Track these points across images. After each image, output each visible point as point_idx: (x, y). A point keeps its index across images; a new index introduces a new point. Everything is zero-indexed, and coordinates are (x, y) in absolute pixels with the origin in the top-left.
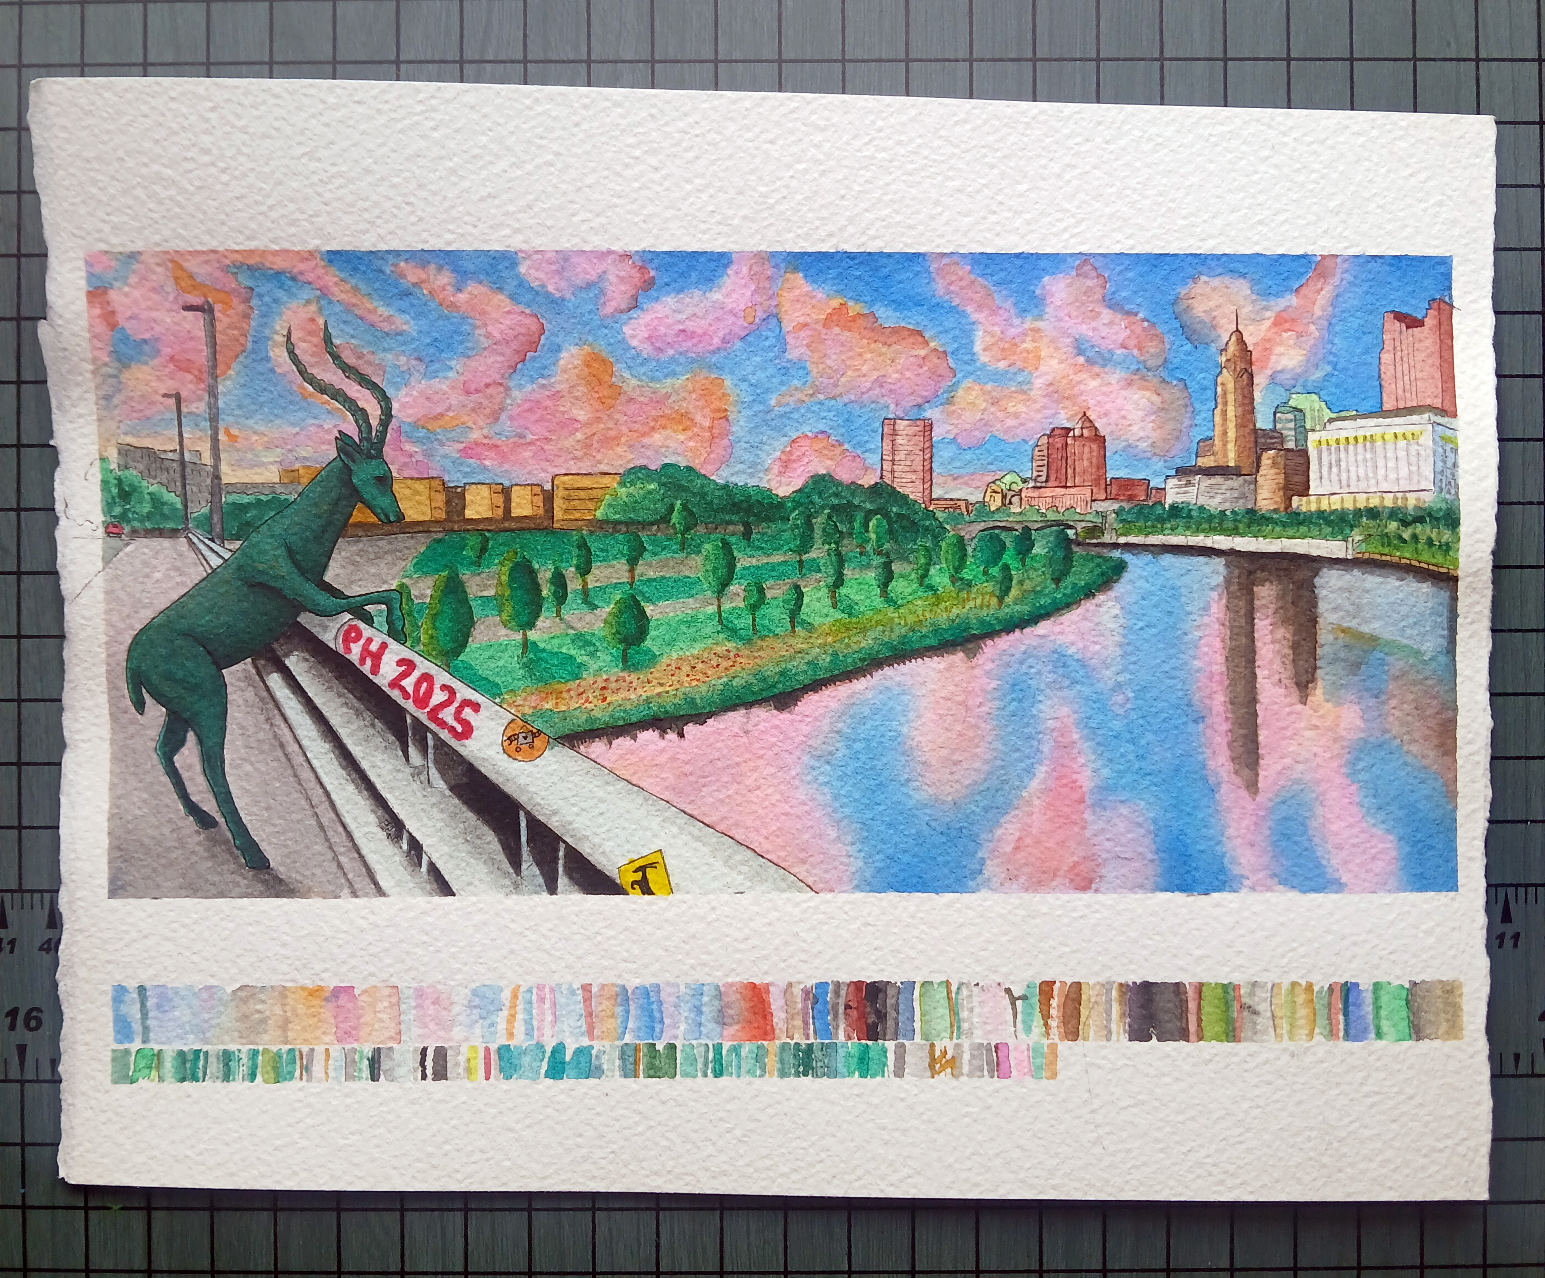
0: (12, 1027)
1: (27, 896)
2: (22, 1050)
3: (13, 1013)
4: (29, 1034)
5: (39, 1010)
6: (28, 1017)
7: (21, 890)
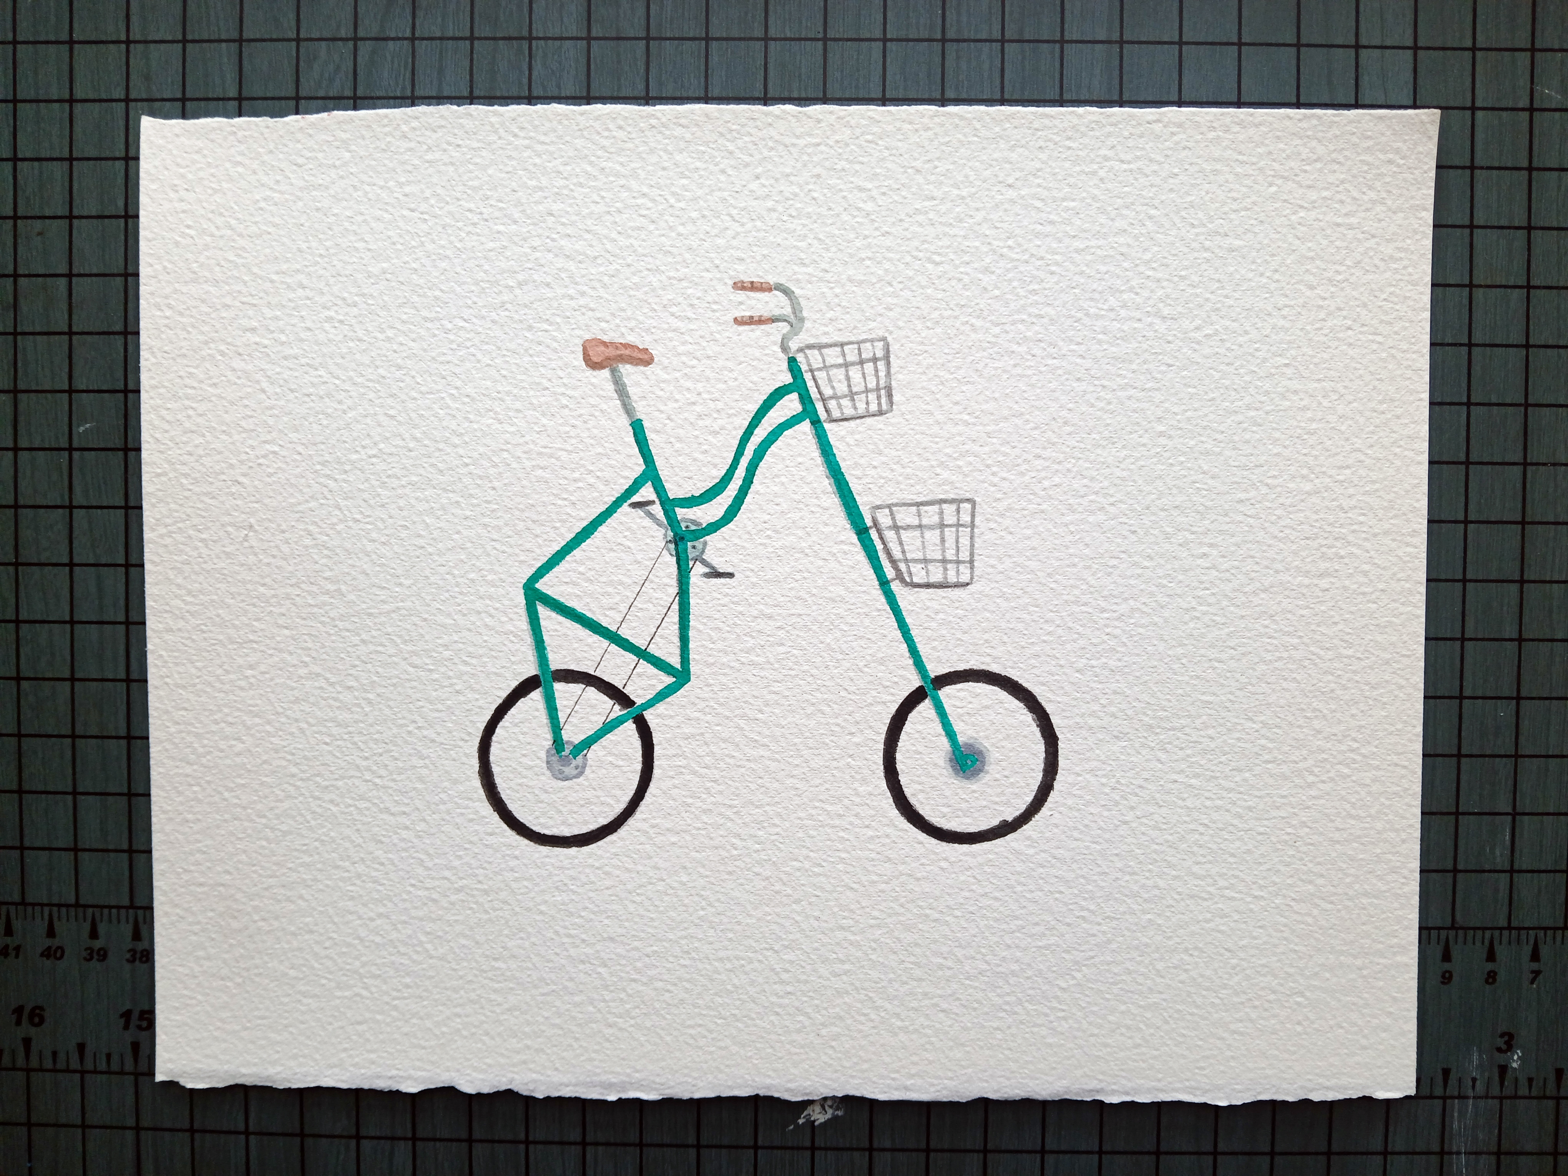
0: (18, 1023)
1: (29, 909)
2: (27, 1042)
3: (19, 1010)
4: (33, 1029)
5: (41, 1008)
6: (32, 1014)
7: (24, 904)
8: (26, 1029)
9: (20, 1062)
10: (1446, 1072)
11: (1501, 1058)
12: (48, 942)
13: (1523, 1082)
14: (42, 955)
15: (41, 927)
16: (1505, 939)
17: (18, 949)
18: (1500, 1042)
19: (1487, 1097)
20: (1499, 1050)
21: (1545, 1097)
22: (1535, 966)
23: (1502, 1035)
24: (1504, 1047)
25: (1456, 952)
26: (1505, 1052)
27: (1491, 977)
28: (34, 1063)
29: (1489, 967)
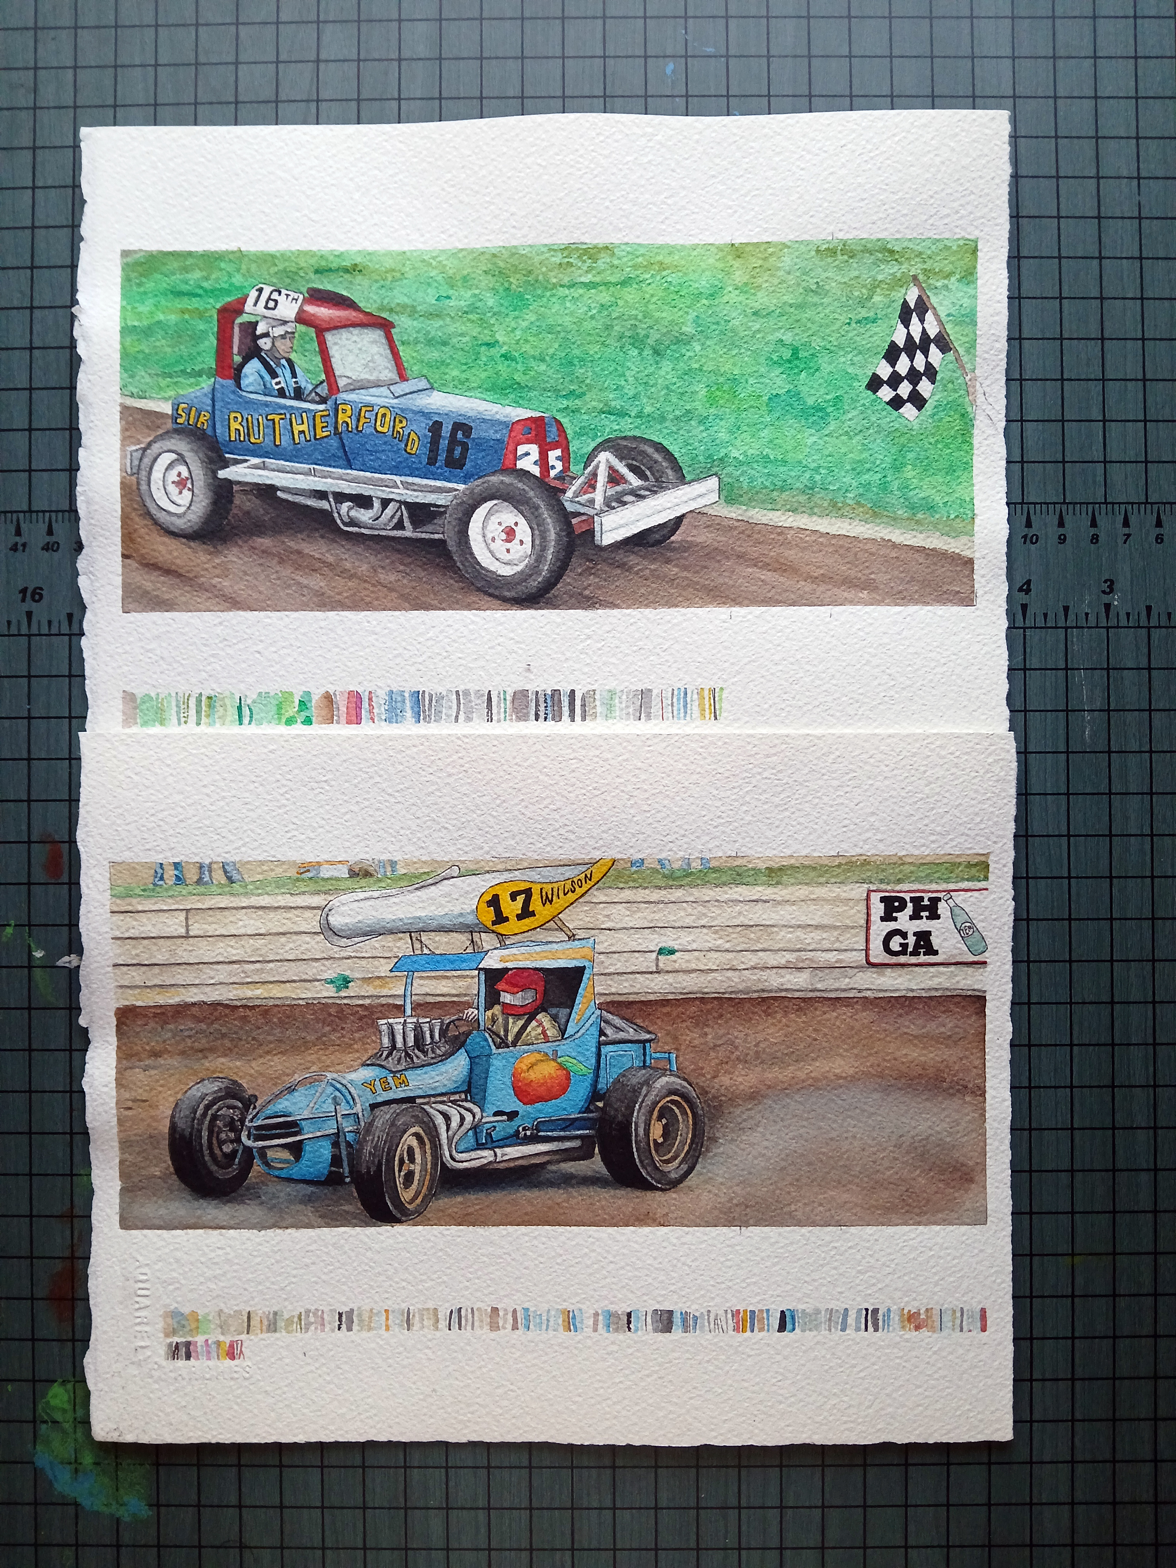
0: (23, 600)
1: (34, 515)
2: (29, 614)
3: (24, 591)
4: (34, 604)
5: (41, 589)
6: (34, 593)
7: (30, 511)
8: (29, 605)
9: (24, 630)
10: (1066, 609)
11: (1106, 599)
12: (48, 539)
13: (1122, 616)
14: (43, 549)
15: (44, 528)
16: (1103, 511)
17: (24, 545)
18: (1105, 587)
19: (1097, 627)
20: (1104, 592)
21: (1139, 627)
22: (1126, 531)
23: (1105, 582)
24: (1107, 590)
25: (1068, 519)
26: (1109, 593)
27: (1095, 539)
28: (34, 630)
29: (1093, 531)
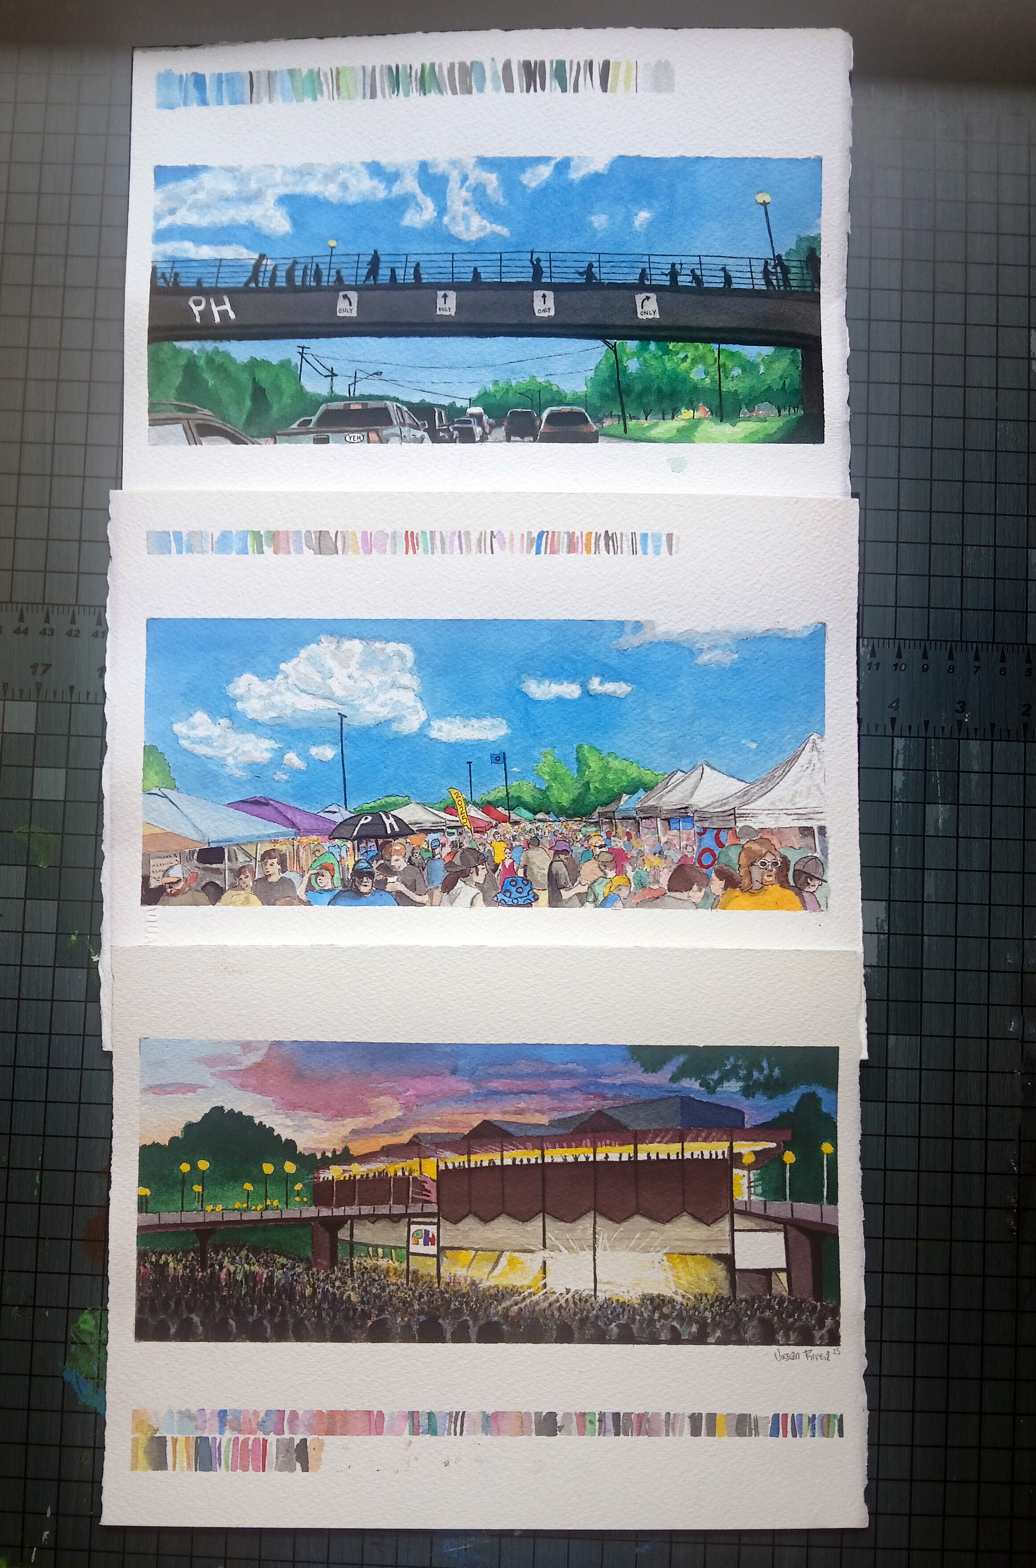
10: (926, 723)
13: (972, 730)
16: (959, 648)
18: (958, 707)
19: (951, 738)
20: (957, 711)
21: (983, 740)
22: (977, 664)
23: (959, 703)
24: (960, 710)
25: (930, 653)
26: (961, 712)
27: (951, 669)
29: (950, 663)
